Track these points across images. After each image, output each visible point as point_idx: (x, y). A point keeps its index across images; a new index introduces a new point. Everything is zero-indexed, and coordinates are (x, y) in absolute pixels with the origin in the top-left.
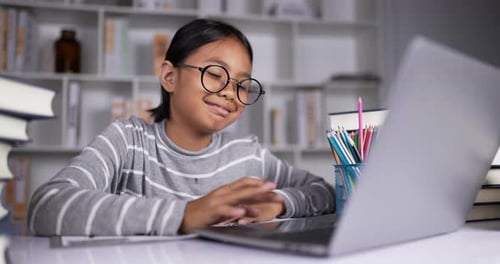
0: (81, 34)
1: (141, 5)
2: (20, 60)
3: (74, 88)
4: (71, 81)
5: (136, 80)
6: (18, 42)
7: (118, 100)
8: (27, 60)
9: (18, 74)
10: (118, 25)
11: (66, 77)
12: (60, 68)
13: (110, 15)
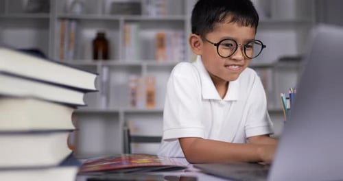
0: (109, 35)
1: (148, 14)
2: (71, 53)
3: (105, 70)
4: (103, 66)
5: (144, 64)
6: (70, 41)
7: (133, 77)
8: (76, 53)
9: (70, 61)
10: (133, 28)
11: (100, 63)
12: (96, 57)
13: (127, 22)
